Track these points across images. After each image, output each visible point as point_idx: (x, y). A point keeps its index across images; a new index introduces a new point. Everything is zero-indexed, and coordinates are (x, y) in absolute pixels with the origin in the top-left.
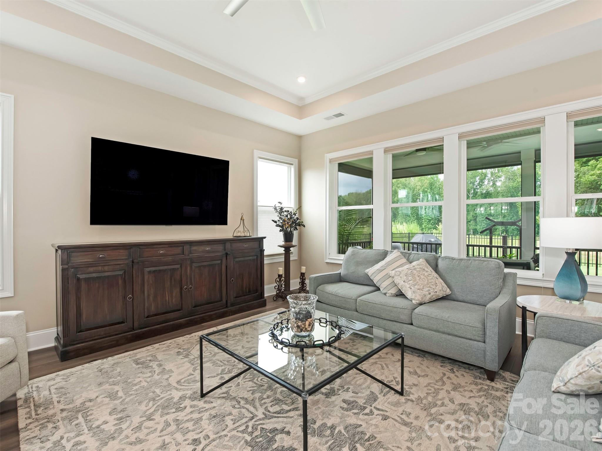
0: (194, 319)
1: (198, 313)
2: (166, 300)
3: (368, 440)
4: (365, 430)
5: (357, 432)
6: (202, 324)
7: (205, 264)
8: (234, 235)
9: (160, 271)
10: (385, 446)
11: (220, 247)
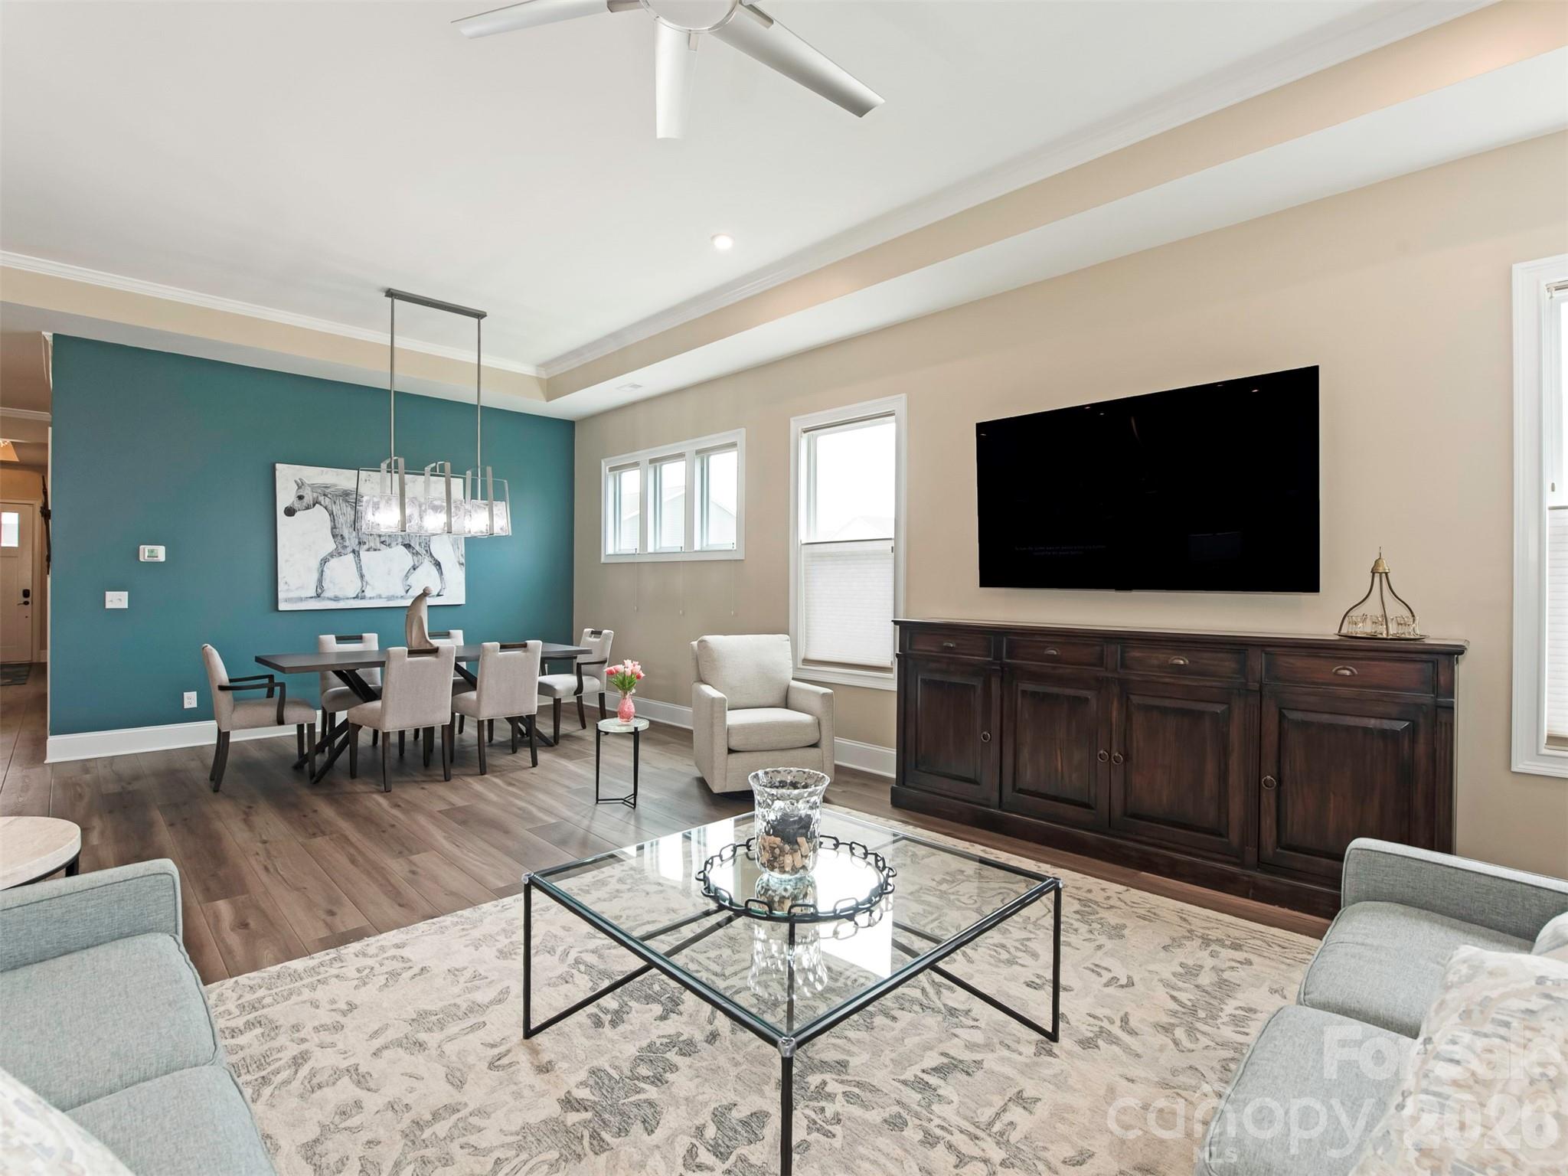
0: (1121, 846)
1: (1139, 838)
2: (1056, 770)
3: (595, 1136)
4: (632, 1138)
5: (630, 1121)
6: (1143, 873)
7: (1167, 703)
8: (1344, 631)
9: (1046, 695)
10: (562, 1167)
11: (1227, 664)
